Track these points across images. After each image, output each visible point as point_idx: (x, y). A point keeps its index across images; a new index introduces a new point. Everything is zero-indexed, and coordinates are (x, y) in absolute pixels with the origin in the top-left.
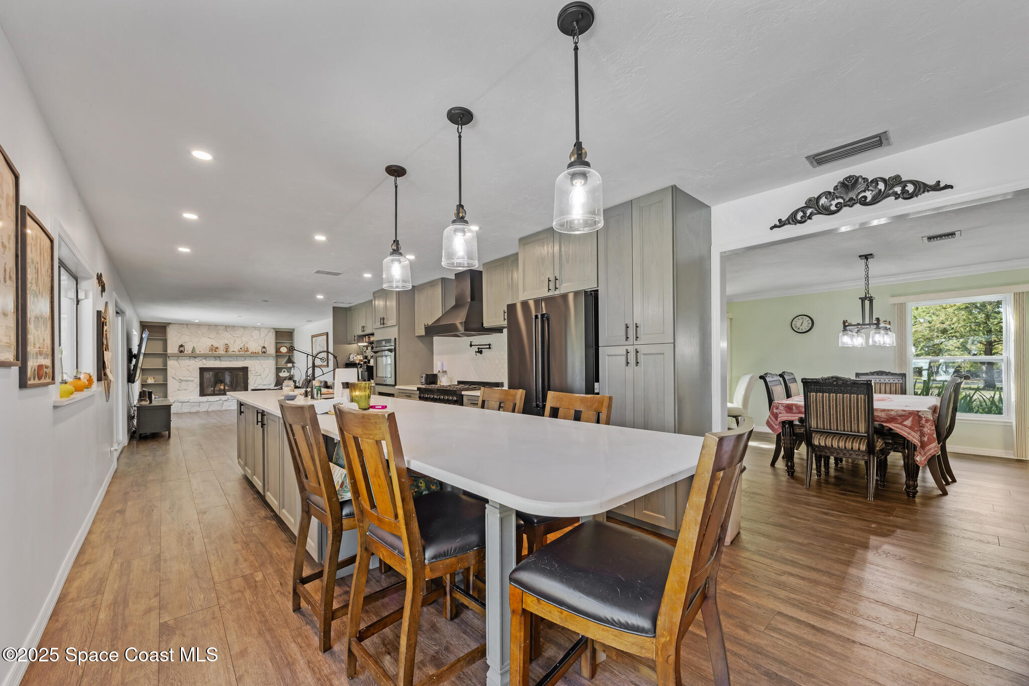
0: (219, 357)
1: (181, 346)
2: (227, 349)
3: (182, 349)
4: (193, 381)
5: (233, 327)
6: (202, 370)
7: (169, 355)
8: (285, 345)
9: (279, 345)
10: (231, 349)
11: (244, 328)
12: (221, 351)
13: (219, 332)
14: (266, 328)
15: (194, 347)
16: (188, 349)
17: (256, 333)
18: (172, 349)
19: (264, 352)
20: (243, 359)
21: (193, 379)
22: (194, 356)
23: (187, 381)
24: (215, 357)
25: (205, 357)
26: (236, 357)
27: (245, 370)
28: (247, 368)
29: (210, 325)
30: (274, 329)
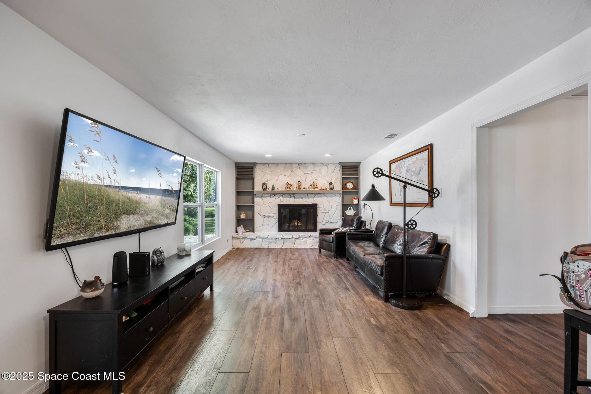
0: (293, 195)
1: (264, 184)
2: (299, 186)
3: (265, 186)
4: (273, 217)
5: (305, 164)
6: (281, 207)
7: (255, 193)
8: (352, 181)
9: (345, 181)
10: (303, 186)
11: (314, 164)
12: (295, 189)
13: (294, 169)
14: (333, 164)
15: (273, 185)
16: (269, 187)
17: (324, 169)
18: (258, 188)
19: (332, 189)
20: (313, 196)
21: (273, 215)
22: (274, 194)
23: (269, 217)
24: (290, 194)
25: (282, 194)
26: (307, 194)
27: (314, 207)
28: (316, 205)
29: (286, 164)
30: (340, 163)
